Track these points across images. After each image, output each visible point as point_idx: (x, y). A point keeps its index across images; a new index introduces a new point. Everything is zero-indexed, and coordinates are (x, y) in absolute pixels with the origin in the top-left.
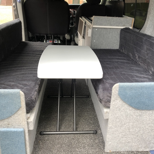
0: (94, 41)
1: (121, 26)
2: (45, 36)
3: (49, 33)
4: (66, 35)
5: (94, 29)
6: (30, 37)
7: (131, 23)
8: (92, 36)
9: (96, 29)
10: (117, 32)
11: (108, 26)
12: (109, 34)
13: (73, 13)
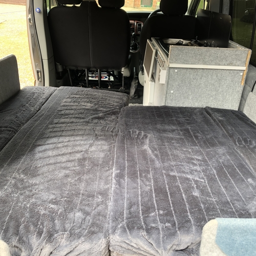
0: (172, 92)
1: (225, 65)
2: (85, 71)
3: (92, 66)
4: (123, 69)
5: (171, 70)
6: (59, 72)
7: (245, 59)
8: (168, 83)
9: (176, 71)
10: (217, 76)
11: (198, 63)
12: (201, 78)
13: (136, 27)
